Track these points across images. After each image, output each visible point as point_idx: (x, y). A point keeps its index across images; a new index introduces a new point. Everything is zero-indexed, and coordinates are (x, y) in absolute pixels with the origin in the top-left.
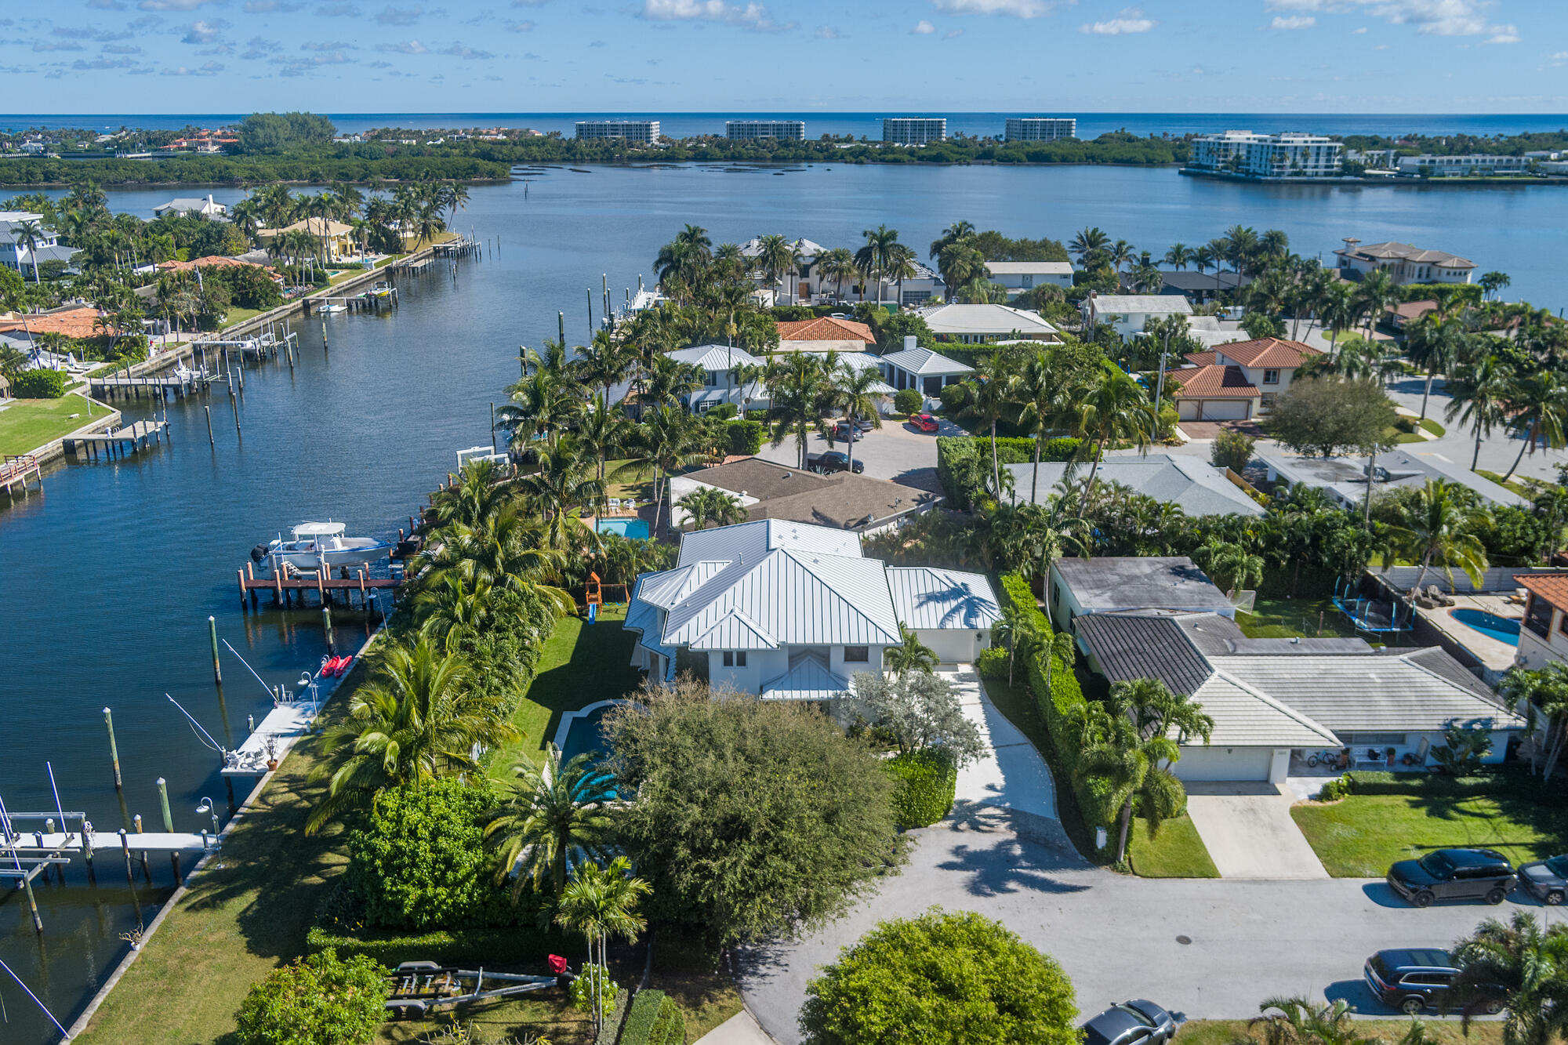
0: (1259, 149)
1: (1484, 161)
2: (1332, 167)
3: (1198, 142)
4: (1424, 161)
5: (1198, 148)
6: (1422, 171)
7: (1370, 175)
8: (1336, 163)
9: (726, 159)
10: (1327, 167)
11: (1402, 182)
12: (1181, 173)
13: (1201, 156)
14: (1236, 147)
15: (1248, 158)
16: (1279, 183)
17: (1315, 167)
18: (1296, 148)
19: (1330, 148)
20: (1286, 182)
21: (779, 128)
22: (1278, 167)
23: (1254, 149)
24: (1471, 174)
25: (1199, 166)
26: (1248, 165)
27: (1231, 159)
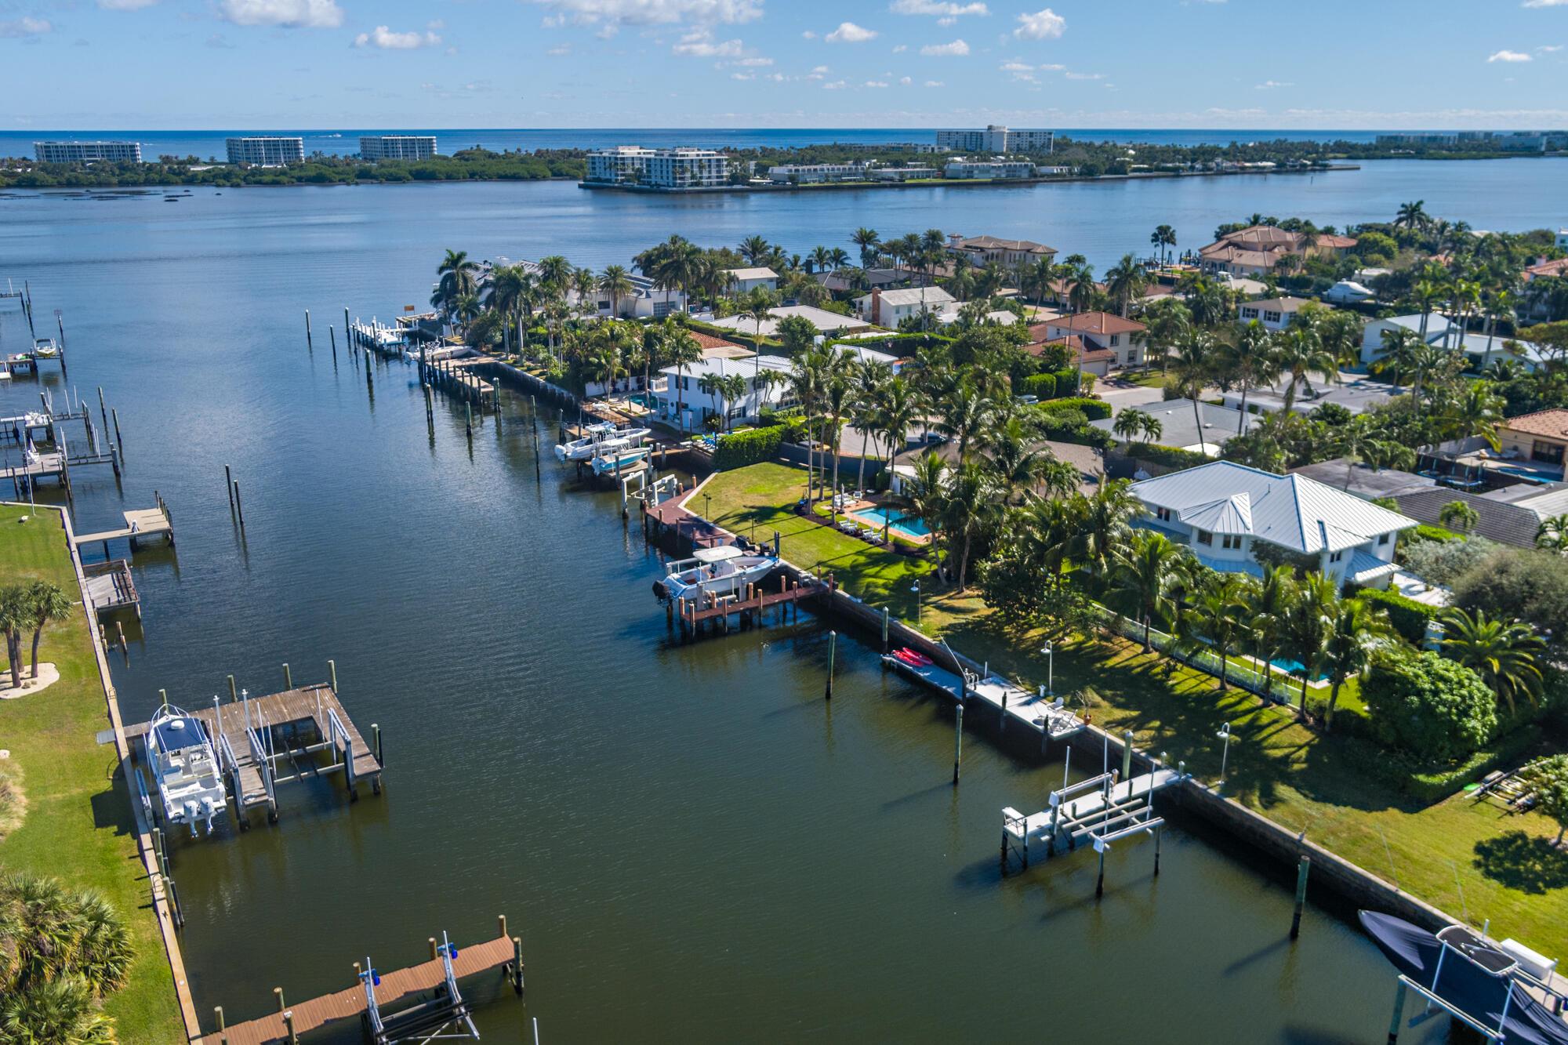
0: (659, 163)
1: (833, 169)
2: (722, 177)
3: (593, 158)
4: (791, 171)
5: (594, 163)
6: (792, 178)
7: (754, 184)
8: (725, 174)
9: (60, 185)
10: (718, 177)
11: (777, 188)
12: (580, 186)
13: (597, 170)
14: (630, 162)
15: (649, 171)
16: (684, 193)
17: (709, 178)
18: (692, 160)
19: (718, 160)
20: (690, 192)
21: (108, 150)
22: (681, 178)
23: (653, 162)
24: (827, 181)
25: (599, 180)
26: (650, 177)
27: (629, 171)
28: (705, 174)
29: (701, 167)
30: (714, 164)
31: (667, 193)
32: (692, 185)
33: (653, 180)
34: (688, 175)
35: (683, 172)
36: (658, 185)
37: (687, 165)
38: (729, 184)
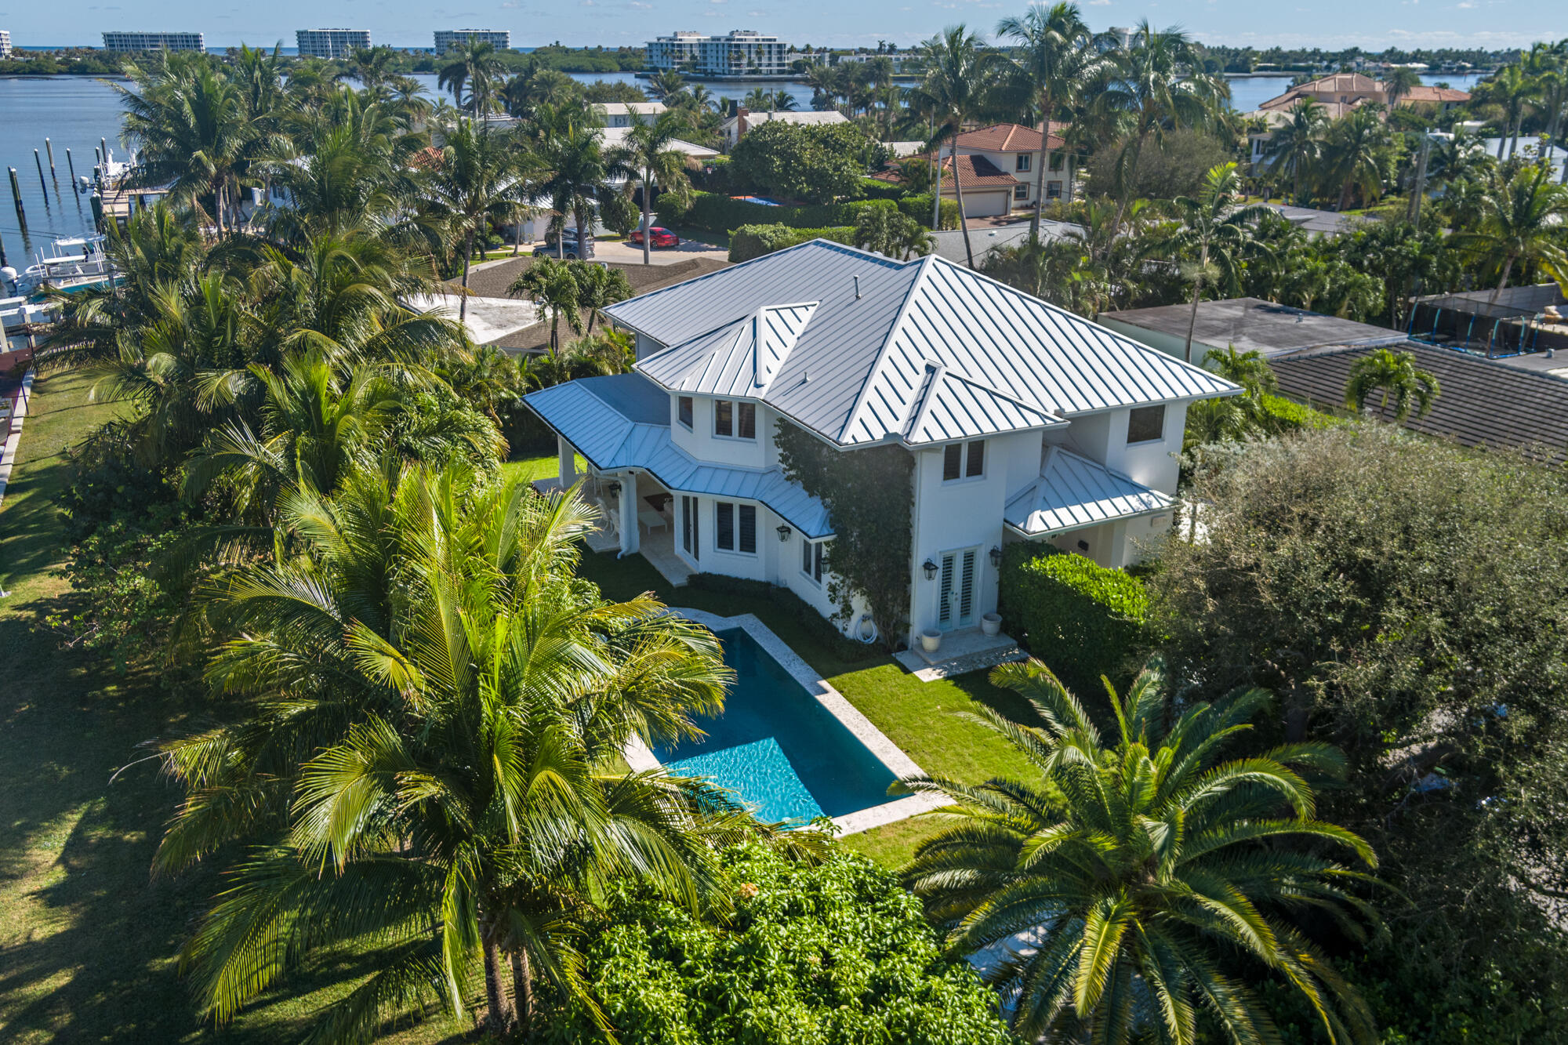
0: (714, 48)
2: (784, 65)
8: (787, 62)
10: (779, 65)
13: (655, 59)
14: (689, 47)
15: (704, 58)
17: (769, 66)
19: (780, 46)
22: (736, 65)
23: (708, 48)
25: (655, 69)
26: (705, 64)
27: (687, 59)
28: (765, 61)
29: (759, 53)
30: (774, 50)
31: (721, 81)
32: (750, 72)
33: (709, 68)
34: (745, 61)
35: (739, 58)
36: (713, 73)
37: (745, 50)
38: (790, 73)
